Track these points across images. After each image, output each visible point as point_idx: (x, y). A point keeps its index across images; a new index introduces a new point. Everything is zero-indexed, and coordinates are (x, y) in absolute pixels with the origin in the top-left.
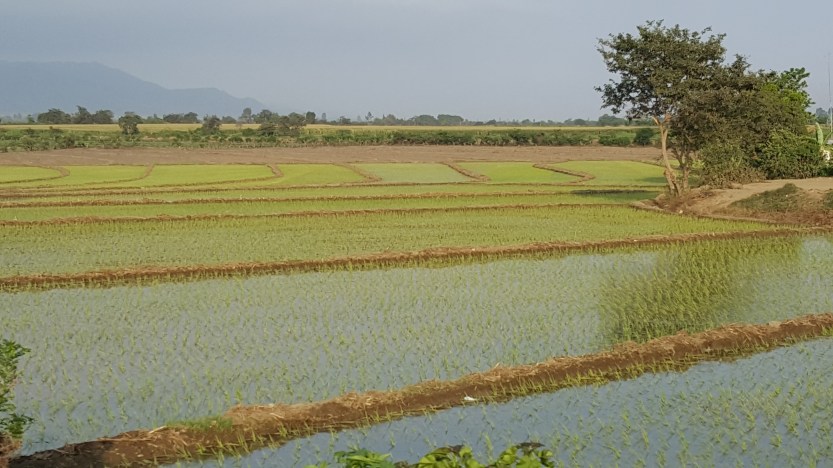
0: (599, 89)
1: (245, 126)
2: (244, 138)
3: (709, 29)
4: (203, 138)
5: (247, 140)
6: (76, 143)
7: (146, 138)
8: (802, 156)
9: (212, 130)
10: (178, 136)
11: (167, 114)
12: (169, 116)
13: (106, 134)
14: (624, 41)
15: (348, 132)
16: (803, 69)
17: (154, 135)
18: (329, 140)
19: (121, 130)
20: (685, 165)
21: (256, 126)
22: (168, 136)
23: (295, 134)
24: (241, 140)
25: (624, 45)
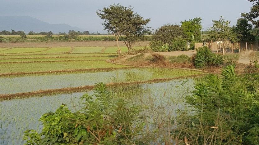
0: (102, 24)
1: (60, 36)
2: (58, 39)
3: (130, 6)
4: (46, 39)
5: (59, 40)
6: (3, 41)
7: (29, 39)
8: (178, 45)
9: (49, 37)
10: (38, 39)
11: (41, 32)
12: (42, 32)
13: (16, 38)
14: (106, 10)
15: (92, 37)
16: (200, 18)
17: (31, 38)
18: (85, 40)
19: (21, 37)
20: (129, 47)
21: (63, 36)
22: (35, 39)
23: (75, 38)
24: (58, 40)
25: (106, 11)
